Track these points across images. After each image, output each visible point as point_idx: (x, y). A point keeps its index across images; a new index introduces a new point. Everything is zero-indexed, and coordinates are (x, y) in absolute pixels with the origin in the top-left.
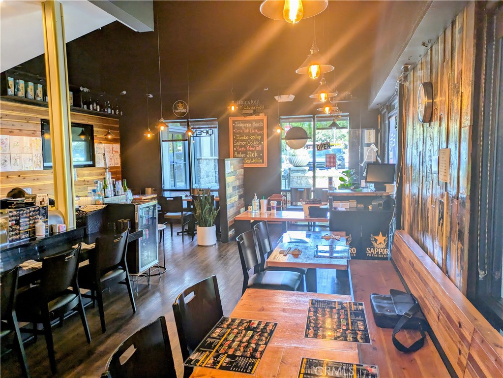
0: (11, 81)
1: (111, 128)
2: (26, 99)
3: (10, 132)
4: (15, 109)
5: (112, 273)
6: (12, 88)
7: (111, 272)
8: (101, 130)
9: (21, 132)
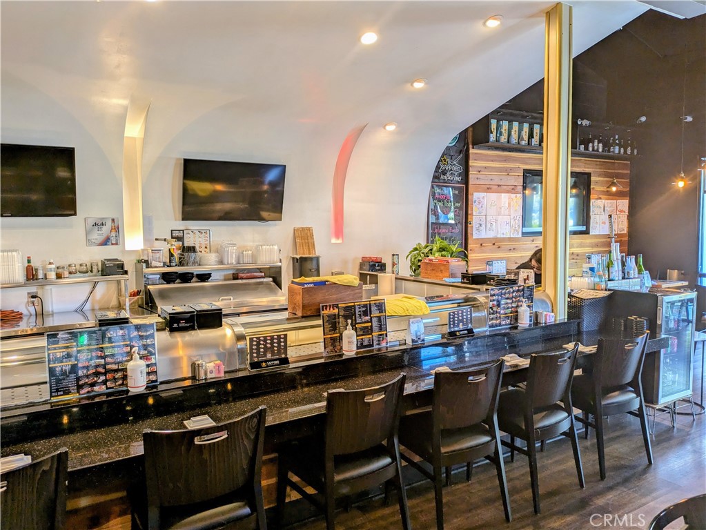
0: (494, 122)
1: (617, 176)
2: (508, 145)
3: (488, 188)
4: (496, 159)
5: (618, 395)
6: (495, 133)
7: (616, 393)
8: (602, 179)
9: (499, 189)
